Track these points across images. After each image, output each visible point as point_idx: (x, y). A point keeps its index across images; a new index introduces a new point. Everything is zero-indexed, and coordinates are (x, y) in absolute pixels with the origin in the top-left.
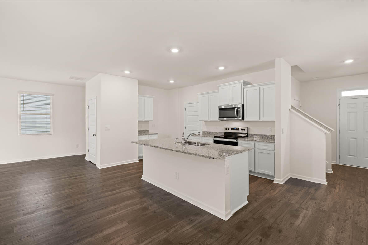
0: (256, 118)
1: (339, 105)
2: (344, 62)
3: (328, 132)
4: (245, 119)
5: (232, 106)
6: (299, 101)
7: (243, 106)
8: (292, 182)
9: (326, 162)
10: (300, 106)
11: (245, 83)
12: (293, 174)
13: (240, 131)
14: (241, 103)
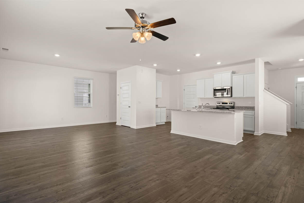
0: (241, 95)
1: (296, 87)
2: (298, 60)
3: (288, 104)
4: (233, 96)
5: (224, 87)
6: (268, 85)
7: (232, 87)
8: (266, 135)
9: (287, 125)
10: (269, 88)
11: (233, 73)
12: (266, 131)
13: (228, 105)
14: (230, 85)
